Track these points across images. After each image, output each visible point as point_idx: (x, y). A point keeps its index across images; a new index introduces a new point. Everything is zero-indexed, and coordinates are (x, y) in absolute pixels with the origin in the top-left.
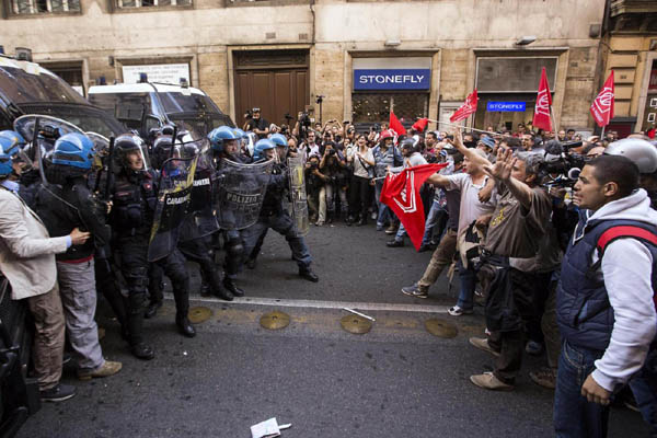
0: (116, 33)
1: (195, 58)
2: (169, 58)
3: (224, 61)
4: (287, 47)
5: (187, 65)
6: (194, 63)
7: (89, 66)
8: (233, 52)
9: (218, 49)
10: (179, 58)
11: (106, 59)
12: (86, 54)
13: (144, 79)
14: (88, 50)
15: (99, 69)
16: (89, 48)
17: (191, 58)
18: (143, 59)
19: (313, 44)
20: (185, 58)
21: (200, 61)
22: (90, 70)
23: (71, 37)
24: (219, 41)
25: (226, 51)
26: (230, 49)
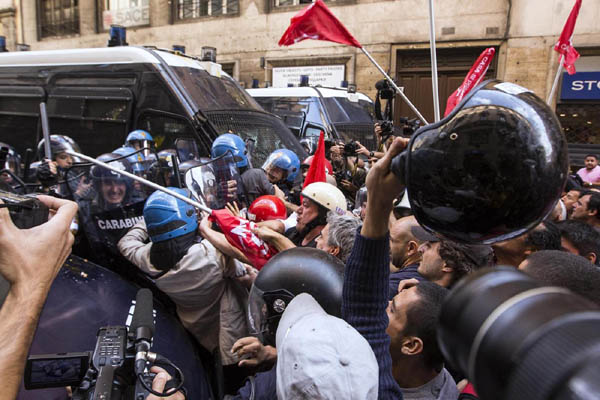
0: (270, 33)
1: (353, 58)
2: (323, 59)
3: (386, 62)
4: (469, 44)
5: (343, 67)
6: (350, 64)
7: (240, 67)
8: (398, 51)
9: (382, 49)
10: (335, 59)
11: (257, 61)
12: (239, 56)
13: (304, 82)
14: (240, 52)
15: (250, 71)
16: (242, 50)
17: (349, 58)
18: (295, 61)
19: (505, 39)
20: (340, 59)
21: (358, 62)
22: (240, 72)
23: (227, 39)
24: (382, 39)
25: (390, 51)
26: (395, 48)
